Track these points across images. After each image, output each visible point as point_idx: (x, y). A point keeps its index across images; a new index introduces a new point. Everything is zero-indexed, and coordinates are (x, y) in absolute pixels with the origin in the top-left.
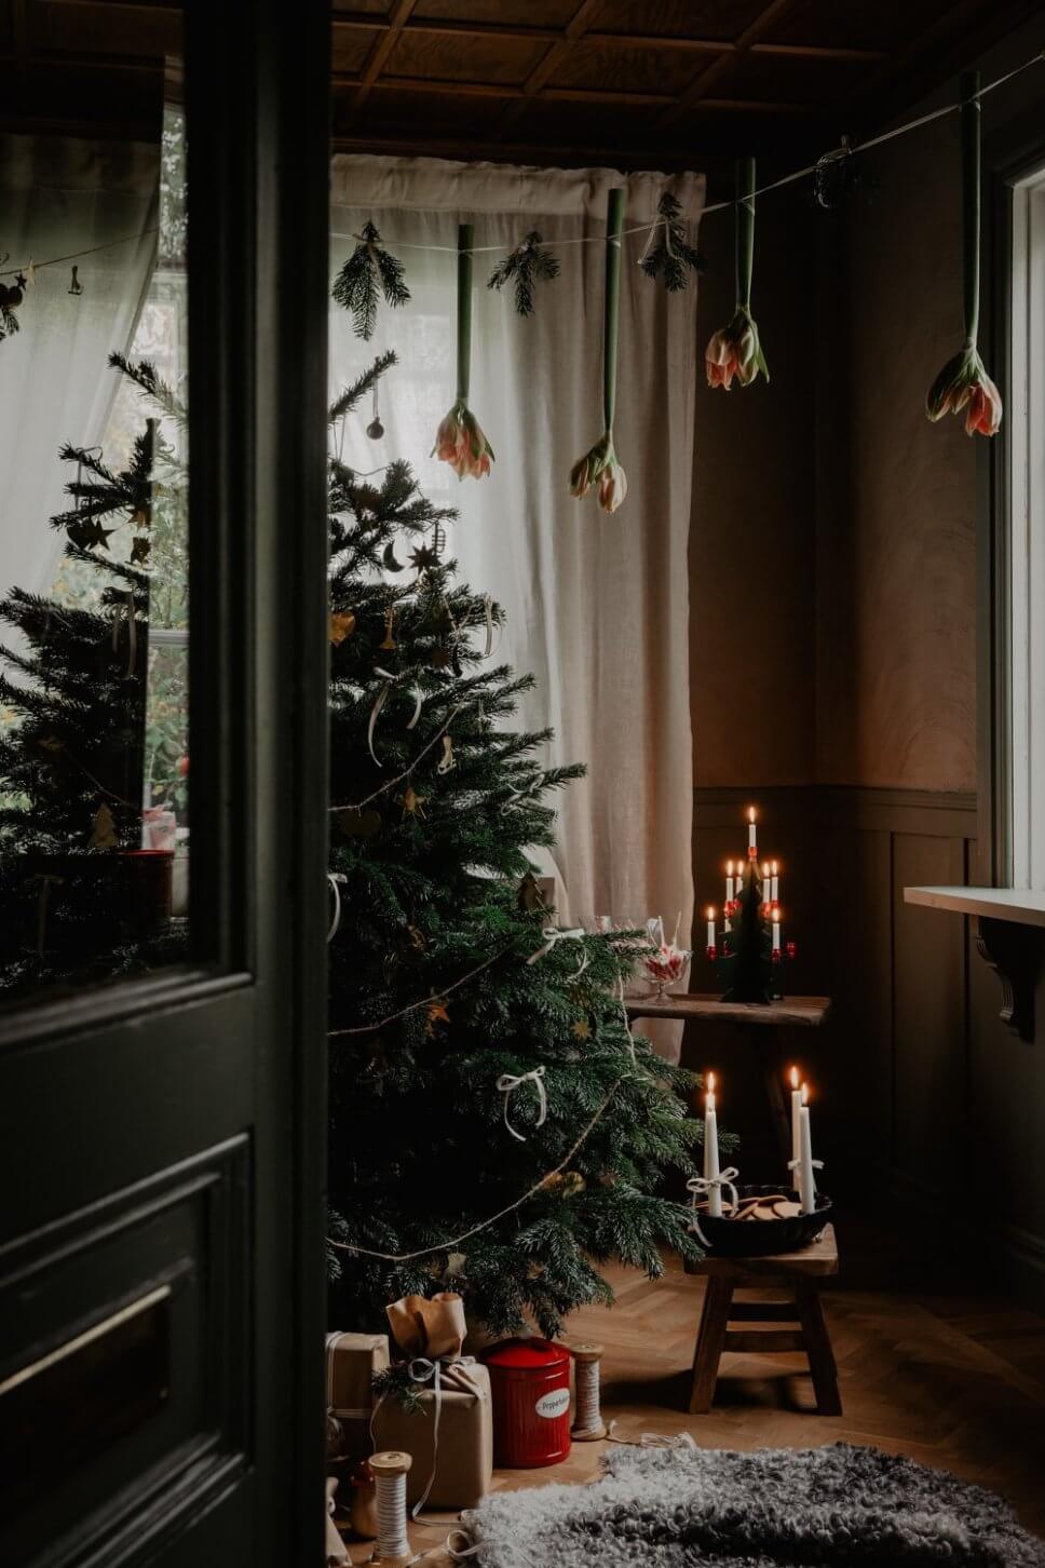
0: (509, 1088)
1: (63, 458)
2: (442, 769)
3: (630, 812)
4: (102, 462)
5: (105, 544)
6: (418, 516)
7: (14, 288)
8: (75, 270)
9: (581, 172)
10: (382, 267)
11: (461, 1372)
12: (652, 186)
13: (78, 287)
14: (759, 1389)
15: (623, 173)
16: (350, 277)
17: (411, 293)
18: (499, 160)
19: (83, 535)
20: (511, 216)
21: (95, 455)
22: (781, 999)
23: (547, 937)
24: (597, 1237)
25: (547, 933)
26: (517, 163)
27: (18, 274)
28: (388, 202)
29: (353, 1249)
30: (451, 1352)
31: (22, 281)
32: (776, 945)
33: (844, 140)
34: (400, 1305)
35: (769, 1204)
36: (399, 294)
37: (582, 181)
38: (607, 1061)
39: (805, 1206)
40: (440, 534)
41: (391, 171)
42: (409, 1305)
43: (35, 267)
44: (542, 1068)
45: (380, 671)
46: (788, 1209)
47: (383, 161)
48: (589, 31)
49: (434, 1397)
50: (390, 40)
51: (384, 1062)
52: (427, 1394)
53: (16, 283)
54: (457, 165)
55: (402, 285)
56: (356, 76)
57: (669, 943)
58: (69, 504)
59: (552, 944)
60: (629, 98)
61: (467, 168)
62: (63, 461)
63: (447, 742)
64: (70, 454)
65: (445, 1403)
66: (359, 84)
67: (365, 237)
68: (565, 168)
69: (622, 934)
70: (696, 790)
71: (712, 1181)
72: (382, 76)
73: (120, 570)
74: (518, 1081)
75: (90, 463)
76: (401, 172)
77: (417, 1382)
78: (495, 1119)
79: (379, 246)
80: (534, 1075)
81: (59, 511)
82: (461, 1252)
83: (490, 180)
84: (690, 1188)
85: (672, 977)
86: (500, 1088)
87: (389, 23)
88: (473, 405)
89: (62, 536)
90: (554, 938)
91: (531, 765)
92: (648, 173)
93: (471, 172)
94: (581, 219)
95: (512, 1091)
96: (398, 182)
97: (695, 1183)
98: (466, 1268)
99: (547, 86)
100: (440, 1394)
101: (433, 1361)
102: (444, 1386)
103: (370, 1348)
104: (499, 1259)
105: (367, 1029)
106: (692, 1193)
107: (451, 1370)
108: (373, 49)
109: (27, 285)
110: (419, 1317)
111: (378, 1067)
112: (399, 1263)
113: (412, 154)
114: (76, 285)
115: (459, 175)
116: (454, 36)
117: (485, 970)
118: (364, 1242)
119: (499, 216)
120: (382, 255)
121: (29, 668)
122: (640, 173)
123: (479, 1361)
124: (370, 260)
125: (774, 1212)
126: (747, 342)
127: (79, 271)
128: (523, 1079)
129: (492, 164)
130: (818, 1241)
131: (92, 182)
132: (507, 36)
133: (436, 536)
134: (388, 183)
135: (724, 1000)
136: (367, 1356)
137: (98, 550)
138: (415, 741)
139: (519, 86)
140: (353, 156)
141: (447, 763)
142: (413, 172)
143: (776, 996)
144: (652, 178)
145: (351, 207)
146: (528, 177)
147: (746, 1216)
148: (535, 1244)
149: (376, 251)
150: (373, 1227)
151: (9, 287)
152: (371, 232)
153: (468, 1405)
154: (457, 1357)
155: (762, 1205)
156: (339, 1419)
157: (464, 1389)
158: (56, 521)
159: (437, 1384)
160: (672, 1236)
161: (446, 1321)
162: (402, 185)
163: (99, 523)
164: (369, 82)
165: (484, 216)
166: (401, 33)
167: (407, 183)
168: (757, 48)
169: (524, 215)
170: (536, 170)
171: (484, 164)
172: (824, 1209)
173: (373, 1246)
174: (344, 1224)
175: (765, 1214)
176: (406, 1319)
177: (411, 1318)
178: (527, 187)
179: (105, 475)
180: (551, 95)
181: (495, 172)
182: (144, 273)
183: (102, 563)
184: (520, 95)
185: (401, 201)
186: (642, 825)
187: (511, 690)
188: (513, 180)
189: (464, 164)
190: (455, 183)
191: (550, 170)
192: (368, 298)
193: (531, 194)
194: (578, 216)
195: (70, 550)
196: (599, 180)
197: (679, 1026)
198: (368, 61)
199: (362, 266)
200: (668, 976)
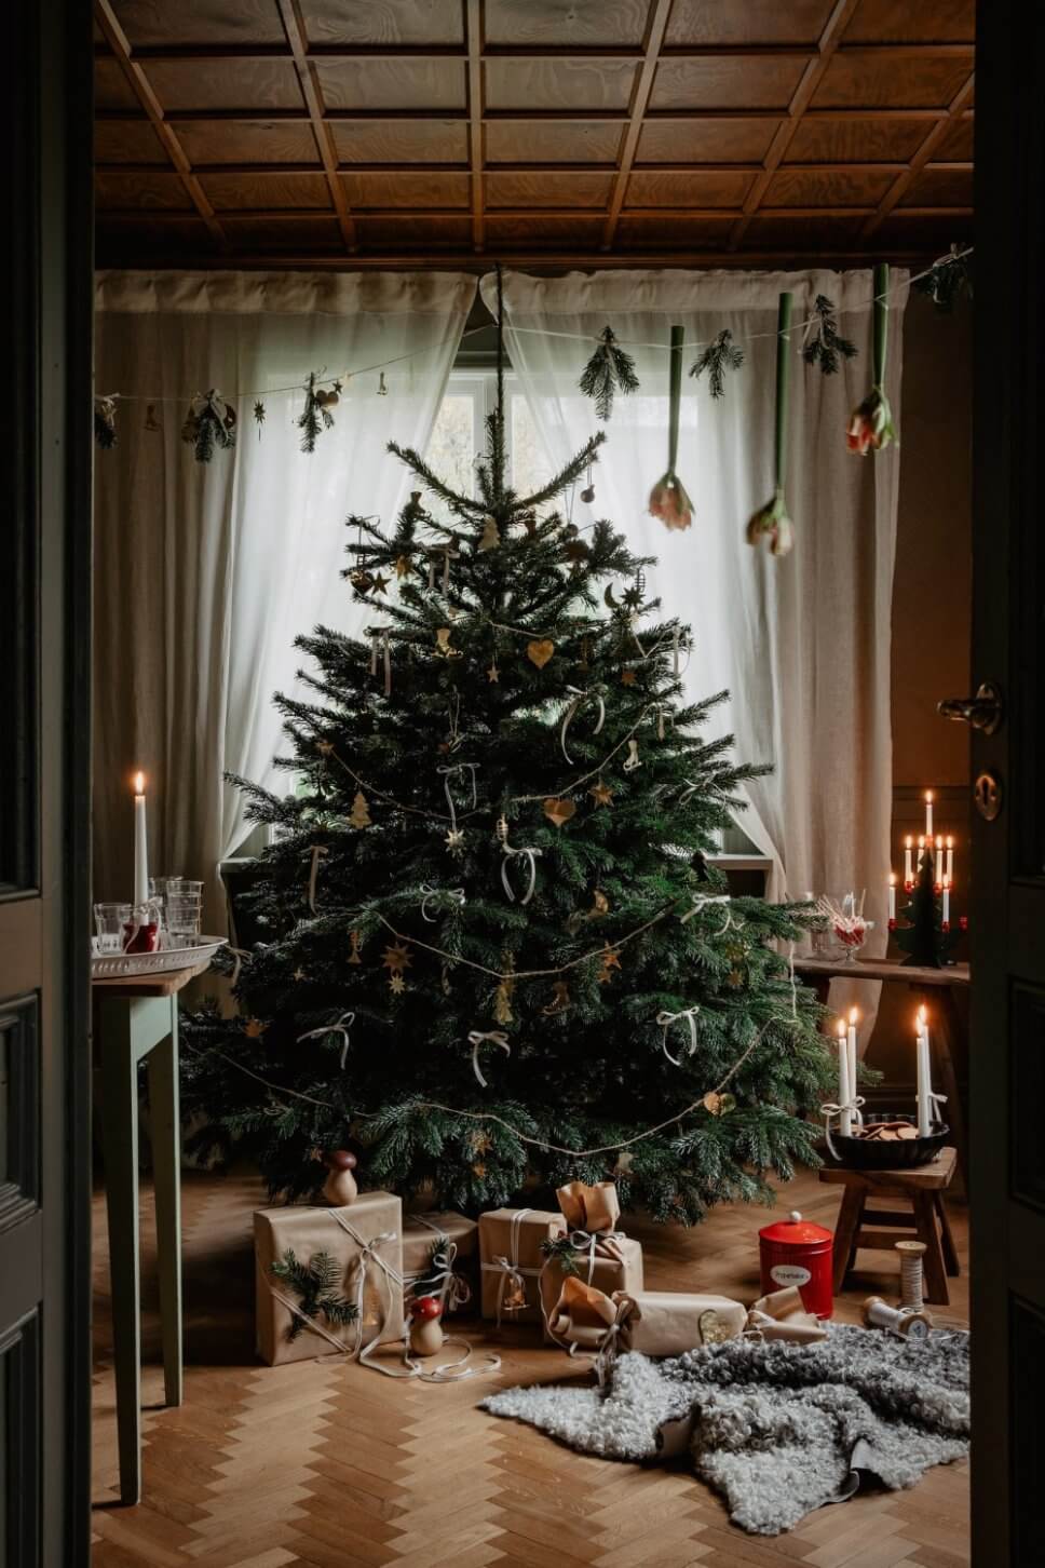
0: (667, 1022)
1: (348, 524)
2: (627, 767)
3: (841, 805)
4: (378, 528)
5: (384, 591)
6: (623, 564)
7: (331, 393)
8: (382, 375)
9: (801, 274)
10: (617, 362)
11: (614, 1245)
12: (863, 280)
13: (384, 389)
14: (888, 1281)
15: (837, 272)
16: (593, 371)
17: (639, 382)
18: (731, 267)
19: (364, 585)
20: (742, 313)
21: (372, 522)
22: (954, 964)
23: (696, 902)
24: (737, 1144)
25: (697, 898)
26: (747, 269)
27: (335, 382)
28: (640, 307)
29: (545, 1146)
30: (606, 1227)
31: (338, 387)
32: (946, 918)
33: (953, 247)
34: (567, 1189)
35: (894, 1129)
36: (631, 383)
37: (803, 280)
38: (763, 1006)
39: (921, 1131)
40: (642, 577)
41: (642, 282)
42: (574, 1189)
43: (349, 375)
44: (697, 1008)
45: (571, 688)
46: (908, 1133)
47: (636, 274)
48: (783, 164)
49: (589, 1262)
50: (622, 181)
51: (567, 998)
52: (583, 1259)
53: (333, 389)
54: (698, 273)
55: (633, 377)
56: (604, 210)
57: (857, 915)
58: (352, 560)
59: (700, 907)
60: (834, 213)
61: (707, 276)
62: (348, 528)
63: (633, 745)
64: (353, 521)
65: (597, 1267)
66: (607, 216)
67: (604, 338)
68: (787, 271)
69: (796, 904)
70: (895, 788)
71: (842, 1107)
72: (624, 208)
73: (392, 611)
74: (674, 1017)
75: (368, 528)
76: (650, 282)
77: (577, 1250)
78: (657, 1047)
79: (615, 345)
80: (689, 1013)
81: (346, 567)
82: (631, 1152)
83: (724, 284)
84: (823, 1112)
85: (857, 942)
86: (659, 1022)
87: (618, 169)
88: (678, 473)
89: (348, 587)
90: (702, 902)
91: (725, 764)
92: (858, 271)
93: (709, 279)
94: (803, 313)
95: (670, 1025)
96: (648, 293)
97: (828, 1108)
98: (631, 1164)
99: (761, 207)
100: (593, 1259)
101: (590, 1234)
102: (598, 1254)
103: (547, 1222)
104: (660, 1160)
105: (553, 971)
106: (825, 1116)
107: (606, 1242)
108: (612, 189)
109: (342, 390)
110: (581, 1199)
111: (562, 1002)
112: (580, 1158)
113: (659, 267)
114: (383, 387)
115: (699, 281)
116: (674, 175)
117: (649, 927)
118: (553, 1141)
119: (732, 313)
120: (618, 352)
121: (321, 688)
122: (852, 272)
123: (629, 1236)
124: (607, 356)
125: (898, 1136)
126: (878, 416)
127: (385, 376)
128: (679, 1015)
129: (727, 272)
130: (937, 1161)
131: (404, 305)
132: (715, 172)
133: (638, 579)
134: (640, 292)
135: (905, 964)
136: (545, 1228)
137: (378, 596)
138: (604, 745)
139: (738, 209)
140: (611, 272)
141: (632, 762)
142: (660, 282)
143: (950, 962)
144: (862, 276)
145: (609, 313)
146: (756, 280)
147: (873, 1137)
148: (687, 1148)
149: (613, 350)
150: (561, 1129)
151: (328, 392)
152: (609, 335)
153: (615, 1270)
154: (611, 1232)
155: (887, 1129)
156: (522, 1276)
157: (613, 1257)
158: (345, 573)
159: (592, 1252)
160: (797, 1147)
161: (601, 1205)
162: (651, 295)
163: (379, 575)
164: (615, 213)
165: (720, 314)
166: (630, 176)
167: (655, 292)
168: (930, 166)
169: (753, 311)
170: (763, 274)
171: (720, 271)
172: (940, 1134)
173: (560, 1144)
174: (534, 1125)
175: (888, 1136)
176: (571, 1200)
177: (576, 1200)
178: (755, 288)
179: (381, 538)
180: (766, 214)
181: (728, 277)
182: (443, 375)
183: (380, 606)
184: (740, 216)
185: (651, 306)
186: (852, 816)
187: (710, 702)
188: (744, 283)
189: (702, 273)
190: (695, 289)
191: (775, 273)
192: (607, 387)
193: (760, 293)
194: (800, 310)
195: (356, 595)
196: (817, 279)
197: (877, 985)
198: (610, 199)
199: (602, 362)
200: (853, 942)
